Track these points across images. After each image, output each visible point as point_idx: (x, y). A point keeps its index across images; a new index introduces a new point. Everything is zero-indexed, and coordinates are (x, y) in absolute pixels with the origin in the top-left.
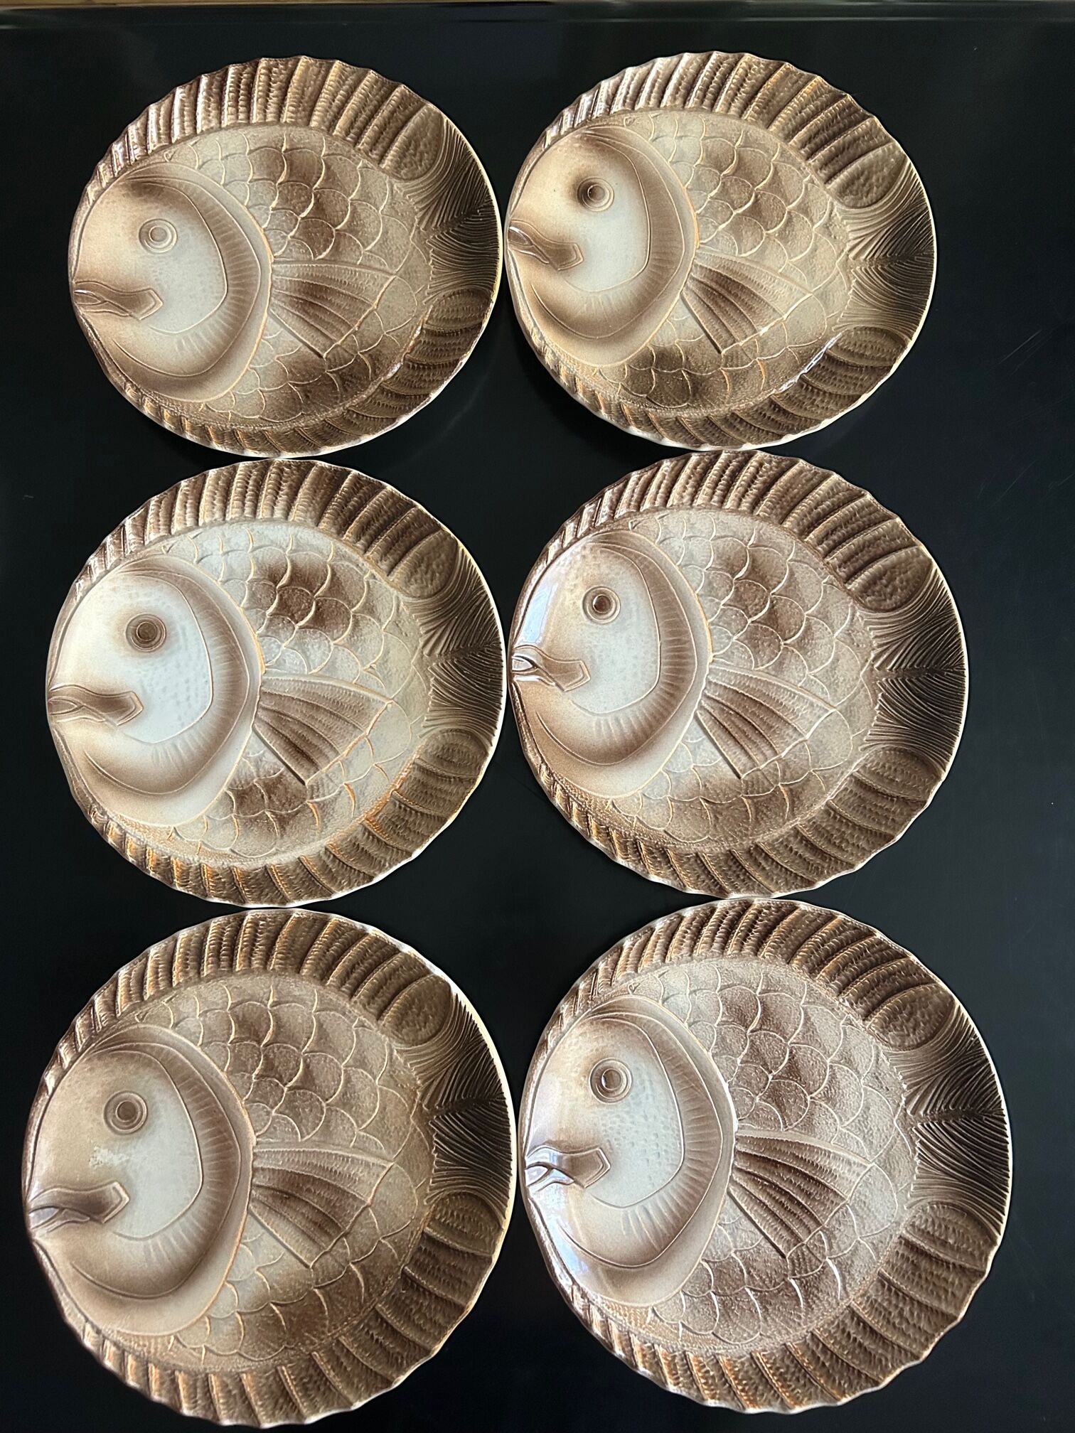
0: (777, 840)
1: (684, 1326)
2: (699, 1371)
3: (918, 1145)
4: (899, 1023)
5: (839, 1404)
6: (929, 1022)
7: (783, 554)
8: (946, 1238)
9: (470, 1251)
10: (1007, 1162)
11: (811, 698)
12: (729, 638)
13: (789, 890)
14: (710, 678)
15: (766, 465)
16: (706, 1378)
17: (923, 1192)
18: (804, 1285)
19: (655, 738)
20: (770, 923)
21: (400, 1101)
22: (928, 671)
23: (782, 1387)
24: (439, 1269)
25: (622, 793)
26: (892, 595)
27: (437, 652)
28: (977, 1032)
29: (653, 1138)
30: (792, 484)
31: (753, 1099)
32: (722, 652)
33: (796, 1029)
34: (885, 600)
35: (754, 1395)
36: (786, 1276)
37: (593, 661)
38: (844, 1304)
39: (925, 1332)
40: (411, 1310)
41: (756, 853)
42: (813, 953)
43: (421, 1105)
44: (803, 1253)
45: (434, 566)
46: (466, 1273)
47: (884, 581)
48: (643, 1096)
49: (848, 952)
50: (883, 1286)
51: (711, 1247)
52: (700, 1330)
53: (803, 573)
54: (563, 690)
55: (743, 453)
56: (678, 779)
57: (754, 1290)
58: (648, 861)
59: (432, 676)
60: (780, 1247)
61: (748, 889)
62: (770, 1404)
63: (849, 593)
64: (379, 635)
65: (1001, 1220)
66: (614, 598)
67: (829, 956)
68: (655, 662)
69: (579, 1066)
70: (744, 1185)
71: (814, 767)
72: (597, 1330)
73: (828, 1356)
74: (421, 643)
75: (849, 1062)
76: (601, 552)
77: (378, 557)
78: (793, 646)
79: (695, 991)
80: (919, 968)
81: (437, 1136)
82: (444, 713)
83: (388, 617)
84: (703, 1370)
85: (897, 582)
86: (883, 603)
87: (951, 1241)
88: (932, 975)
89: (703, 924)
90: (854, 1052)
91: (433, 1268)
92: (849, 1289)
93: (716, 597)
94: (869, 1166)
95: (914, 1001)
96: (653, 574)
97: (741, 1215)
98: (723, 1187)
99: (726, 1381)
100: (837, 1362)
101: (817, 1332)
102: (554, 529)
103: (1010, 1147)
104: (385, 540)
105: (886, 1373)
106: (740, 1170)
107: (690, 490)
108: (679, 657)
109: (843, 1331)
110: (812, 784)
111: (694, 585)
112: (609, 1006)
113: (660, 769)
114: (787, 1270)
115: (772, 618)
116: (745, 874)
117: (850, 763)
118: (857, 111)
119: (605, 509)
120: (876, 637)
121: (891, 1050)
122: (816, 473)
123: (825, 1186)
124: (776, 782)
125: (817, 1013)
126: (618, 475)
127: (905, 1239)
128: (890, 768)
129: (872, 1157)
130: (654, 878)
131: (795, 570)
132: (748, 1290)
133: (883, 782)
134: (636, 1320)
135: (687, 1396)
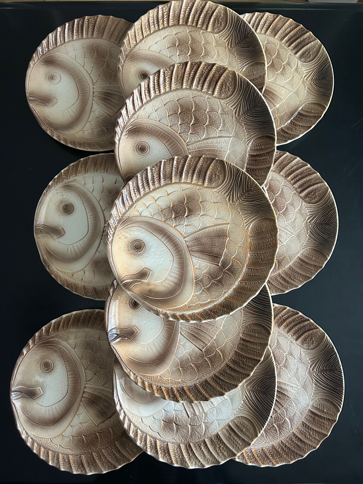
2: (246, 454)
3: (314, 380)
4: (307, 342)
5: (291, 463)
7: (280, 183)
11: (286, 231)
16: (248, 456)
17: (316, 395)
18: (278, 426)
22: (325, 224)
23: (272, 458)
26: (315, 198)
30: (284, 160)
33: (274, 344)
34: (312, 200)
35: (263, 461)
36: (273, 423)
38: (291, 431)
39: (318, 440)
44: (278, 416)
47: (312, 194)
50: (304, 425)
53: (286, 190)
62: (269, 464)
63: (301, 197)
65: (341, 404)
67: (284, 321)
71: (286, 254)
73: (287, 448)
78: (282, 214)
84: (247, 454)
85: (317, 194)
86: (312, 201)
87: (325, 411)
92: (293, 427)
94: (299, 388)
99: (254, 457)
100: (290, 450)
101: (283, 441)
103: (344, 381)
105: (305, 453)
109: (291, 440)
110: (285, 259)
114: (273, 421)
117: (298, 253)
118: (304, 30)
120: (309, 212)
122: (292, 157)
123: (285, 394)
127: (310, 410)
128: (311, 255)
129: (299, 385)
131: (283, 189)
133: (308, 260)
135: (242, 462)
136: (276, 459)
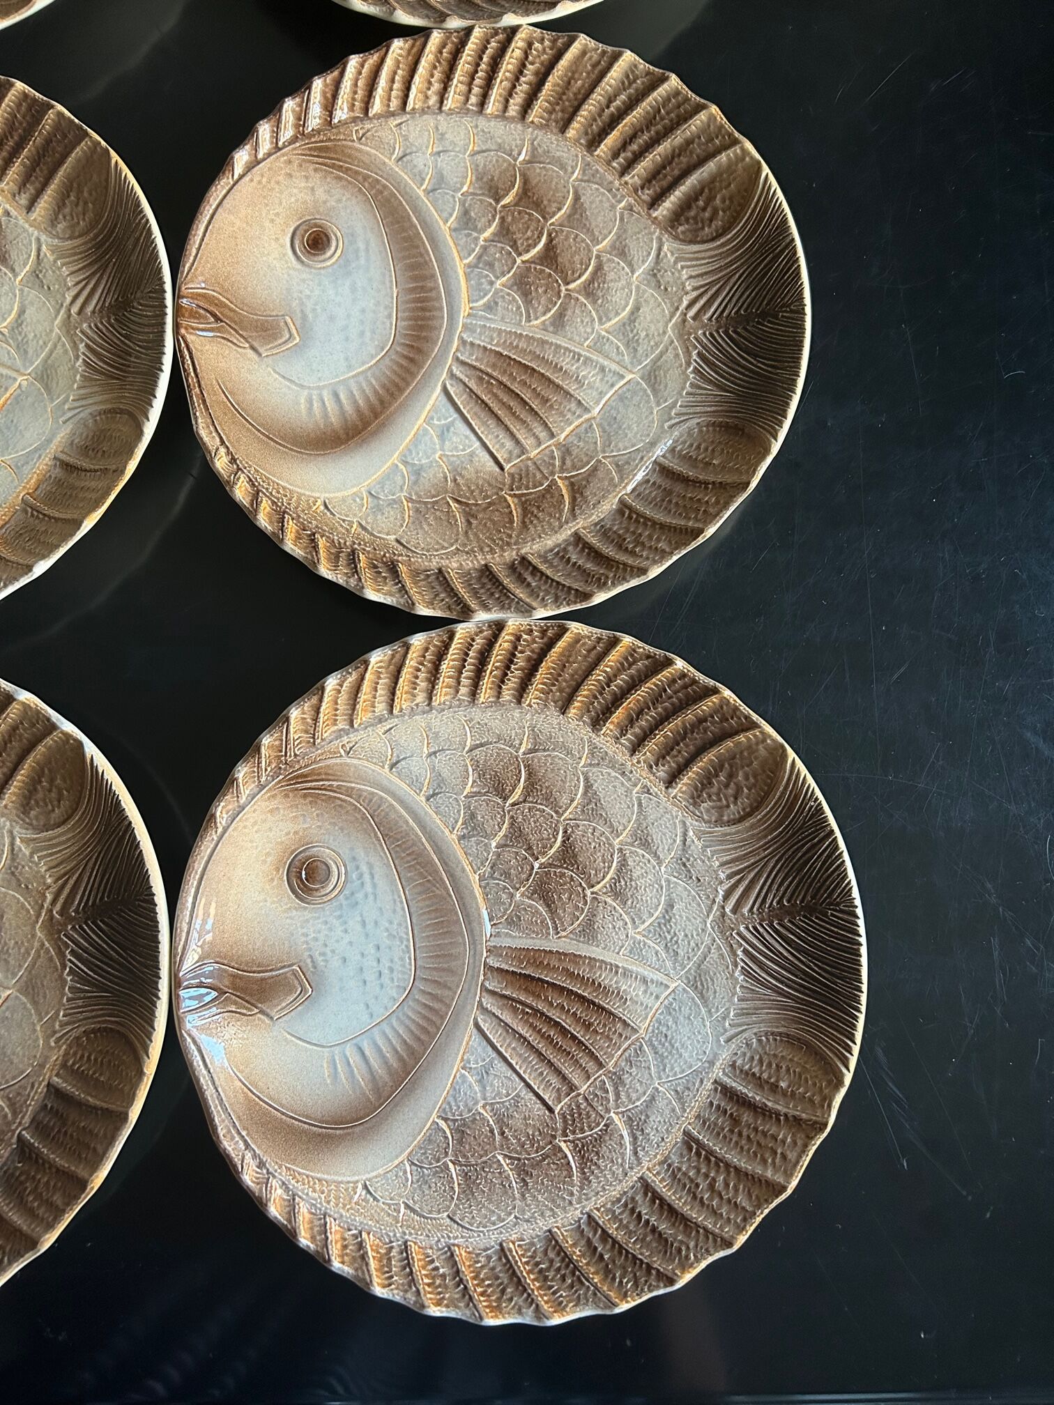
0: (551, 550)
1: (407, 1206)
3: (739, 953)
4: (714, 790)
5: (617, 1311)
6: (754, 785)
7: (566, 171)
8: (777, 1081)
9: (105, 1105)
10: (859, 971)
11: (601, 360)
12: (492, 283)
13: (558, 607)
14: (465, 336)
15: (537, 45)
16: (433, 1278)
18: (582, 1150)
19: (388, 418)
20: (535, 656)
21: (23, 906)
22: (759, 316)
23: (539, 1288)
24: (66, 1133)
25: (339, 490)
26: (711, 220)
27: (90, 309)
28: (818, 793)
29: (373, 951)
30: (573, 73)
31: (512, 896)
32: (481, 302)
33: (572, 801)
34: (703, 228)
35: (499, 1300)
36: (554, 1137)
37: (304, 317)
38: (634, 1176)
39: (743, 1208)
40: (26, 1188)
41: (521, 568)
42: (596, 698)
43: (51, 911)
44: (578, 1107)
45: (86, 194)
46: (97, 1135)
47: (701, 203)
48: (360, 896)
49: (642, 693)
50: (690, 1149)
51: (451, 1099)
52: (430, 1212)
53: (594, 197)
54: (260, 355)
55: (505, 29)
56: (418, 472)
57: (510, 1158)
58: (366, 575)
59: (82, 341)
60: (546, 1097)
61: (502, 608)
62: (520, 1312)
64: (12, 290)
65: (850, 1052)
66: (335, 232)
67: (617, 700)
68: (390, 316)
69: (268, 854)
70: (498, 1013)
71: (604, 452)
72: (275, 1211)
73: (608, 1247)
74: (69, 299)
75: (646, 843)
76: (316, 170)
77: (16, 188)
78: (579, 292)
79: (435, 753)
80: (736, 709)
81: (72, 952)
82: (96, 389)
83: (25, 265)
84: (430, 1267)
85: (718, 201)
87: (783, 1084)
88: (755, 717)
89: (440, 656)
90: (652, 830)
91: (59, 1131)
92: (641, 1154)
93: (475, 229)
94: (673, 986)
95: (734, 758)
96: (388, 201)
97: (494, 1055)
98: (469, 1016)
99: (461, 1280)
100: (620, 1253)
101: (596, 1214)
102: (243, 133)
103: (864, 950)
104: (23, 164)
105: (685, 1265)
106: (493, 993)
107: (436, 86)
108: (423, 309)
109: (633, 1211)
110: (600, 474)
111: (445, 215)
112: (312, 772)
113: (395, 458)
114: (556, 1130)
115: (550, 256)
116: (501, 591)
117: (653, 444)
119: (316, 110)
120: (691, 277)
121: (704, 827)
122: (604, 52)
123: (611, 1013)
124: (553, 473)
125: (604, 781)
126: (332, 60)
128: (706, 449)
129: (677, 974)
130: (372, 595)
131: (581, 192)
132: (500, 1158)
133: (696, 467)
134: (338, 1198)
135: (402, 1302)
136: (555, 1293)
